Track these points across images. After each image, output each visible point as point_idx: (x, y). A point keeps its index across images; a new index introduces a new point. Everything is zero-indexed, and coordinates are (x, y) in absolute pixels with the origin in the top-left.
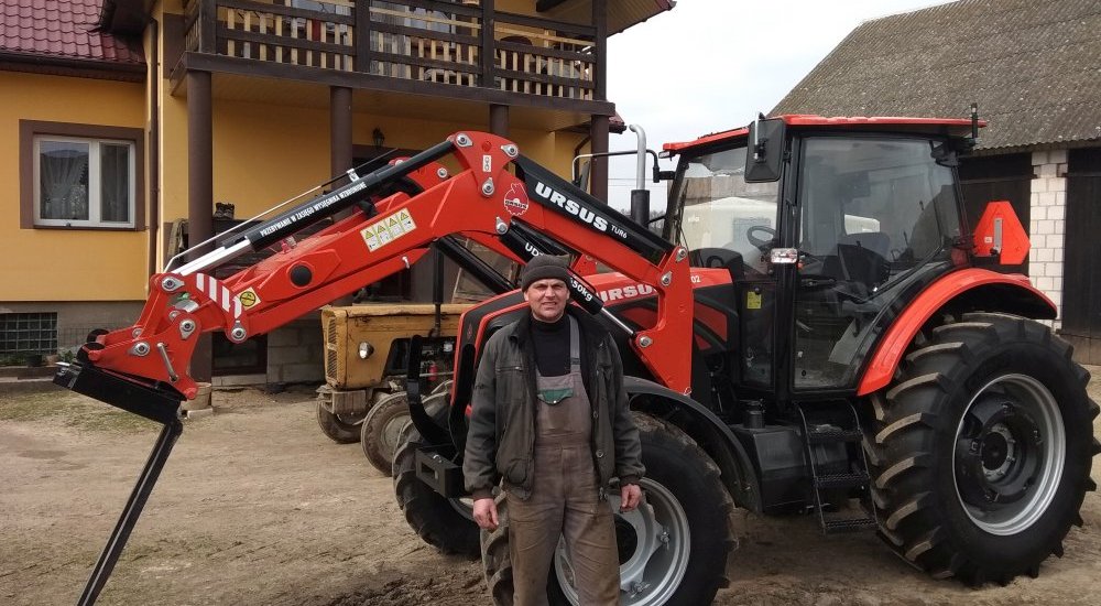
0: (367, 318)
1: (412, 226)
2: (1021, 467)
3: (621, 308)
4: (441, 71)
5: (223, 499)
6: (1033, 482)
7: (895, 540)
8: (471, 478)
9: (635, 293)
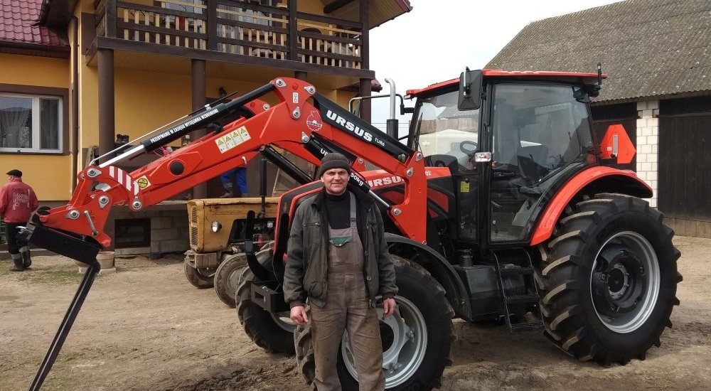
0: (217, 206)
1: (248, 137)
2: (633, 290)
3: (382, 191)
4: (263, 51)
5: (124, 323)
6: (640, 299)
7: (555, 337)
8: (289, 294)
9: (390, 182)
